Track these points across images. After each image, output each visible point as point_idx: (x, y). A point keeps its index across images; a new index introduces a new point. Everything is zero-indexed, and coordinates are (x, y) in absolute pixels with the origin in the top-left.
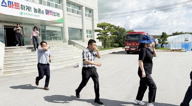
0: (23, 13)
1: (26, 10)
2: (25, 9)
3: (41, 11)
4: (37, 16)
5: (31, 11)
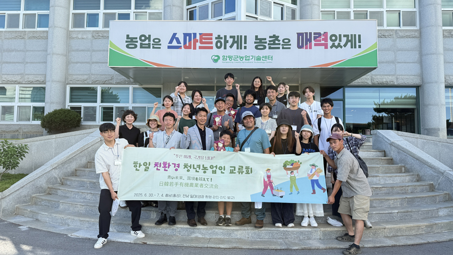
0: (221, 58)
1: (231, 47)
2: (228, 45)
3: (281, 42)
4: (264, 59)
5: (245, 48)
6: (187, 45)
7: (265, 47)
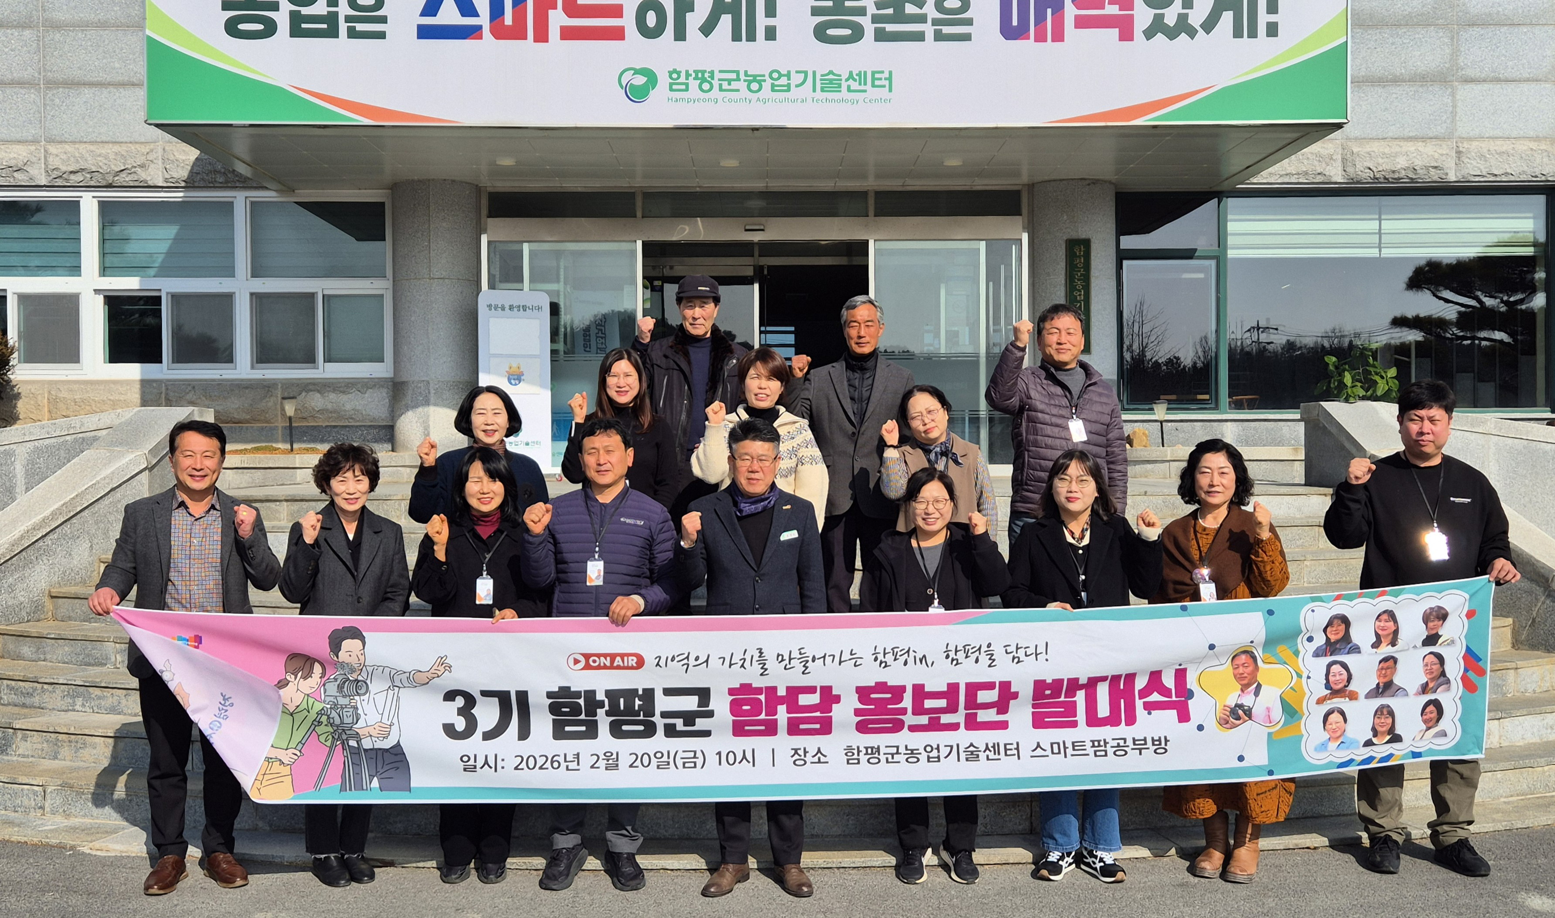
0: (663, 80)
1: (707, 29)
2: (695, 20)
3: (930, 11)
4: (854, 85)
5: (771, 34)
6: (508, 20)
7: (857, 34)
